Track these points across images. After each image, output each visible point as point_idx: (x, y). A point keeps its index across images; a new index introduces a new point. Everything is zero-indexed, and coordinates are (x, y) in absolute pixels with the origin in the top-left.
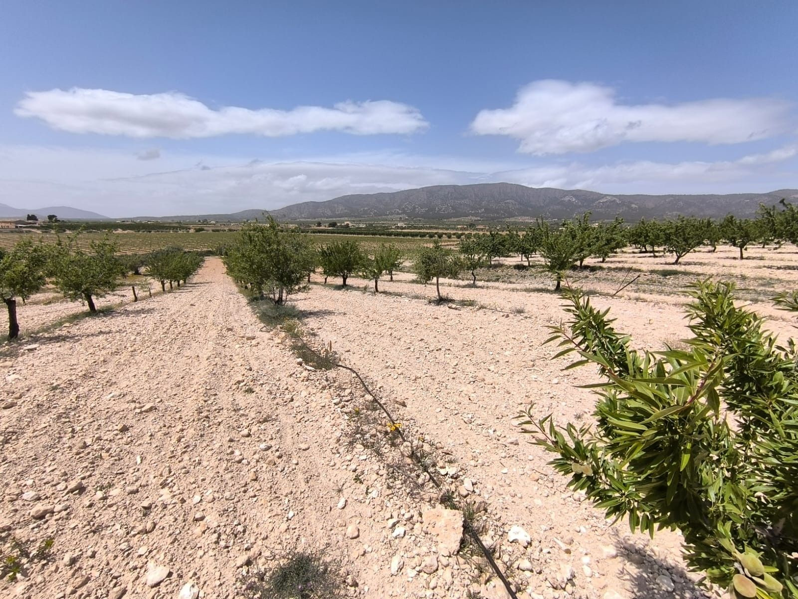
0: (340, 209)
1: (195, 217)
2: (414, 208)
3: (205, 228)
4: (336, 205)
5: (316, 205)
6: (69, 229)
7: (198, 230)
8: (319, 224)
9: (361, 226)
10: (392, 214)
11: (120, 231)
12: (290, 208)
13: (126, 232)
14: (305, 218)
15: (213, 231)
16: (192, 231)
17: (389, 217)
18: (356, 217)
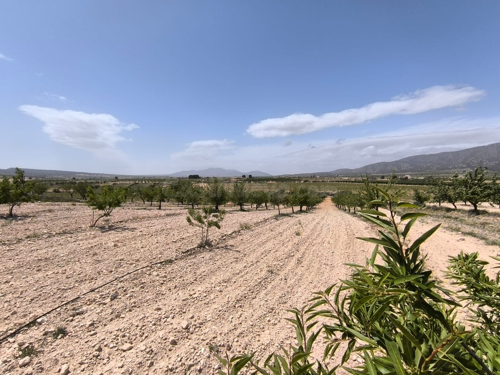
0: (405, 166)
1: (310, 174)
2: (481, 162)
3: (309, 180)
4: (402, 164)
5: (386, 164)
6: (253, 181)
7: (305, 181)
8: (383, 177)
9: (420, 178)
10: (455, 168)
11: (271, 182)
12: (366, 167)
13: (273, 182)
14: (377, 173)
15: (313, 182)
16: (302, 182)
17: (452, 170)
18: (419, 172)
